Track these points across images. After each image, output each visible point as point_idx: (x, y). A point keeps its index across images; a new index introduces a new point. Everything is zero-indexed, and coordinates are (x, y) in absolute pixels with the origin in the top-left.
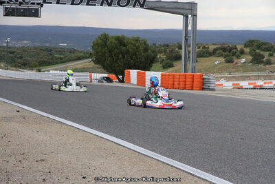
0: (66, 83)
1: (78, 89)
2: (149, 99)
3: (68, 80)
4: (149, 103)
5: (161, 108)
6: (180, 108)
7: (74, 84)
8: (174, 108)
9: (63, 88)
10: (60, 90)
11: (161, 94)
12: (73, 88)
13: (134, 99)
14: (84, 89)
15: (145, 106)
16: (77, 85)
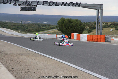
0: (36, 38)
1: (40, 40)
2: (61, 43)
3: (36, 36)
4: (61, 44)
5: (65, 46)
6: (72, 46)
8: (70, 46)
9: (34, 40)
10: (33, 40)
11: (65, 41)
12: (38, 39)
13: (56, 43)
15: (59, 45)
16: (40, 38)
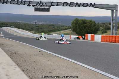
0: (41, 37)
1: (45, 39)
3: (41, 36)
4: (60, 42)
5: (63, 44)
6: (70, 44)
7: (43, 38)
8: (67, 44)
9: (40, 39)
10: (38, 39)
12: (43, 39)
13: (56, 41)
14: (47, 39)
15: (59, 43)
16: (44, 38)
